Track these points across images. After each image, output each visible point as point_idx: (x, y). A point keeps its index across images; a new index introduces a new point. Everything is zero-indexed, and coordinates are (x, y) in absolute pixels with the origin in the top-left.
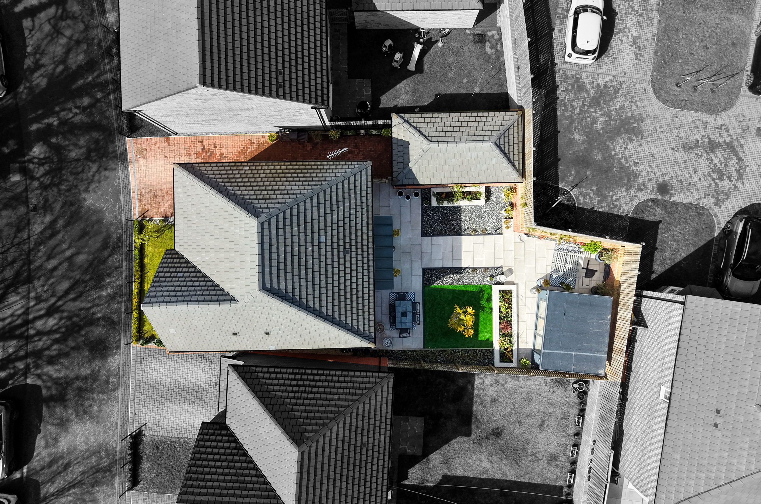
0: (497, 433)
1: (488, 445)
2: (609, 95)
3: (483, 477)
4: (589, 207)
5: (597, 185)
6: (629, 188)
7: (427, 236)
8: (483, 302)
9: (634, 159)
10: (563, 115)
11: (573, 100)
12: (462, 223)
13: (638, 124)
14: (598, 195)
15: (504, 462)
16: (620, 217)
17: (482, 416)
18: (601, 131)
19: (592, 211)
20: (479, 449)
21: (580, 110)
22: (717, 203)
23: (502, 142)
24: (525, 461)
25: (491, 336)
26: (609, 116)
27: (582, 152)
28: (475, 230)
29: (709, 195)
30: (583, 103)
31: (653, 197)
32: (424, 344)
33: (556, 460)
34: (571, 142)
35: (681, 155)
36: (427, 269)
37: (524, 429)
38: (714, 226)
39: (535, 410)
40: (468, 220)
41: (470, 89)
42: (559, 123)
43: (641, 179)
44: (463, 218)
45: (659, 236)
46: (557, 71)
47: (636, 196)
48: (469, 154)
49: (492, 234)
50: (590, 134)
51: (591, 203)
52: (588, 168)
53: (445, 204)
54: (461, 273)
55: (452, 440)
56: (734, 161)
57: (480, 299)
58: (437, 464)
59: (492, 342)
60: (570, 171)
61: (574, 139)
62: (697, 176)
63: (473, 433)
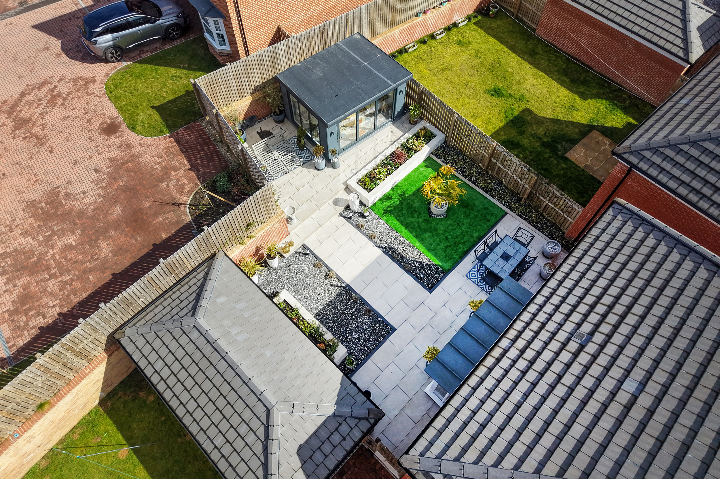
0: (497, 92)
1: (514, 90)
2: (16, 260)
3: (543, 74)
4: (192, 174)
5: (157, 185)
6: (134, 157)
7: (388, 324)
8: (396, 200)
9: (94, 176)
10: (84, 289)
11: (51, 294)
12: (332, 297)
13: (40, 202)
14: (169, 177)
15: (511, 70)
16: (178, 142)
17: (499, 114)
18: (79, 231)
19: (194, 168)
20: (527, 95)
21: (61, 274)
22: (91, 81)
23: (186, 311)
24: (490, 58)
25: (420, 166)
26: (48, 239)
27: (124, 231)
28: (327, 275)
29: (87, 93)
30: (48, 280)
31: (128, 131)
32: (503, 217)
33: (460, 41)
34: (118, 251)
35: (54, 140)
36: (425, 287)
37: (467, 77)
38: (120, 69)
39: (442, 82)
40: (322, 295)
41: (129, 465)
42: (99, 285)
43: (114, 153)
44: (326, 302)
45: (171, 98)
46: (14, 349)
47: (140, 145)
48: (240, 338)
49: (313, 254)
50: (91, 240)
51: (185, 176)
52: (141, 209)
53: (328, 336)
54: (390, 247)
55: (549, 119)
56: (28, 98)
57: (396, 207)
58: (584, 113)
59: (425, 161)
60: (161, 223)
61: (111, 251)
62: (71, 113)
63: (521, 109)
